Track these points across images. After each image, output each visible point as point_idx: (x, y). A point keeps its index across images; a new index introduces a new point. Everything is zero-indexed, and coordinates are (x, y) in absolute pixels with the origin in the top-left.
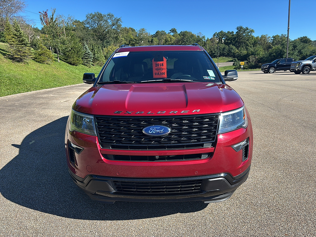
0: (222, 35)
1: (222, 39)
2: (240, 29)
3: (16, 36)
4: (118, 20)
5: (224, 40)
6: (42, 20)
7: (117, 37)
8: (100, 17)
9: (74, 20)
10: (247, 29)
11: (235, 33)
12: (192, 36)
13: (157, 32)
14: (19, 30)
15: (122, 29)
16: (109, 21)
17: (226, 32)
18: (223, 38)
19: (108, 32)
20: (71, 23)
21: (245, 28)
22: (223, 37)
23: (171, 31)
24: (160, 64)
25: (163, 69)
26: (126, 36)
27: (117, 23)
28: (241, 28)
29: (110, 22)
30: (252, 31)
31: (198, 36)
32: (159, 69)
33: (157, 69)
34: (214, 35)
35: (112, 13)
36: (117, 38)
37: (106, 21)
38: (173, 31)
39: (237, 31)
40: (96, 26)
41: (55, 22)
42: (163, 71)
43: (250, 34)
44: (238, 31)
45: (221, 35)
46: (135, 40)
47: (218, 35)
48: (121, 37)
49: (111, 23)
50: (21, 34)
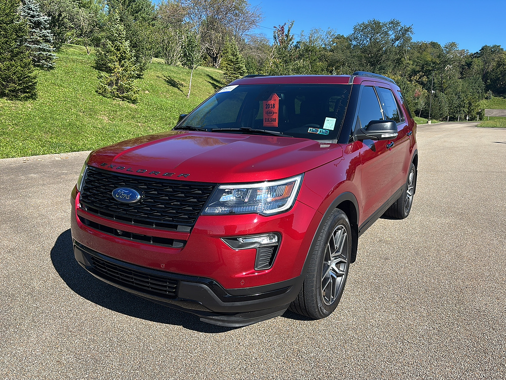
3: (232, 62)
4: (407, 30)
6: (275, 38)
7: (400, 59)
8: (376, 27)
9: (336, 34)
13: (482, 49)
14: (236, 54)
15: (412, 46)
16: (390, 33)
19: (386, 52)
20: (331, 40)
26: (418, 57)
27: (403, 34)
29: (392, 35)
35: (397, 19)
36: (399, 62)
37: (386, 33)
40: (367, 42)
41: (291, 40)
46: (434, 63)
48: (406, 59)
49: (393, 37)
50: (238, 59)
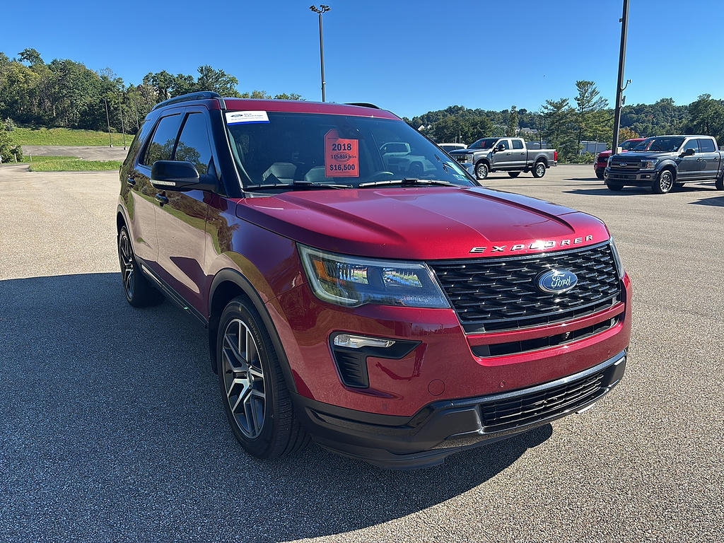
0: (166, 80)
1: (166, 91)
2: (206, 72)
5: (170, 93)
10: (223, 75)
11: (196, 81)
12: (88, 74)
17: (176, 76)
18: (170, 90)
21: (217, 71)
22: (168, 87)
23: (22, 54)
24: (344, 145)
25: (350, 157)
28: (209, 70)
30: (233, 81)
31: (105, 78)
32: (341, 156)
33: (336, 157)
34: (147, 78)
38: (30, 56)
39: (200, 75)
42: (351, 162)
43: (229, 86)
44: (203, 77)
45: (162, 82)
47: (156, 81)
